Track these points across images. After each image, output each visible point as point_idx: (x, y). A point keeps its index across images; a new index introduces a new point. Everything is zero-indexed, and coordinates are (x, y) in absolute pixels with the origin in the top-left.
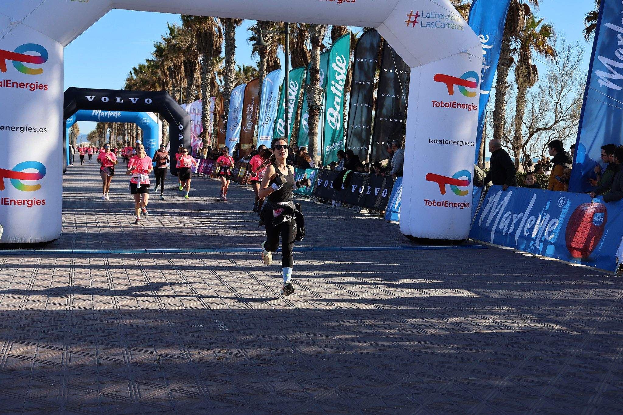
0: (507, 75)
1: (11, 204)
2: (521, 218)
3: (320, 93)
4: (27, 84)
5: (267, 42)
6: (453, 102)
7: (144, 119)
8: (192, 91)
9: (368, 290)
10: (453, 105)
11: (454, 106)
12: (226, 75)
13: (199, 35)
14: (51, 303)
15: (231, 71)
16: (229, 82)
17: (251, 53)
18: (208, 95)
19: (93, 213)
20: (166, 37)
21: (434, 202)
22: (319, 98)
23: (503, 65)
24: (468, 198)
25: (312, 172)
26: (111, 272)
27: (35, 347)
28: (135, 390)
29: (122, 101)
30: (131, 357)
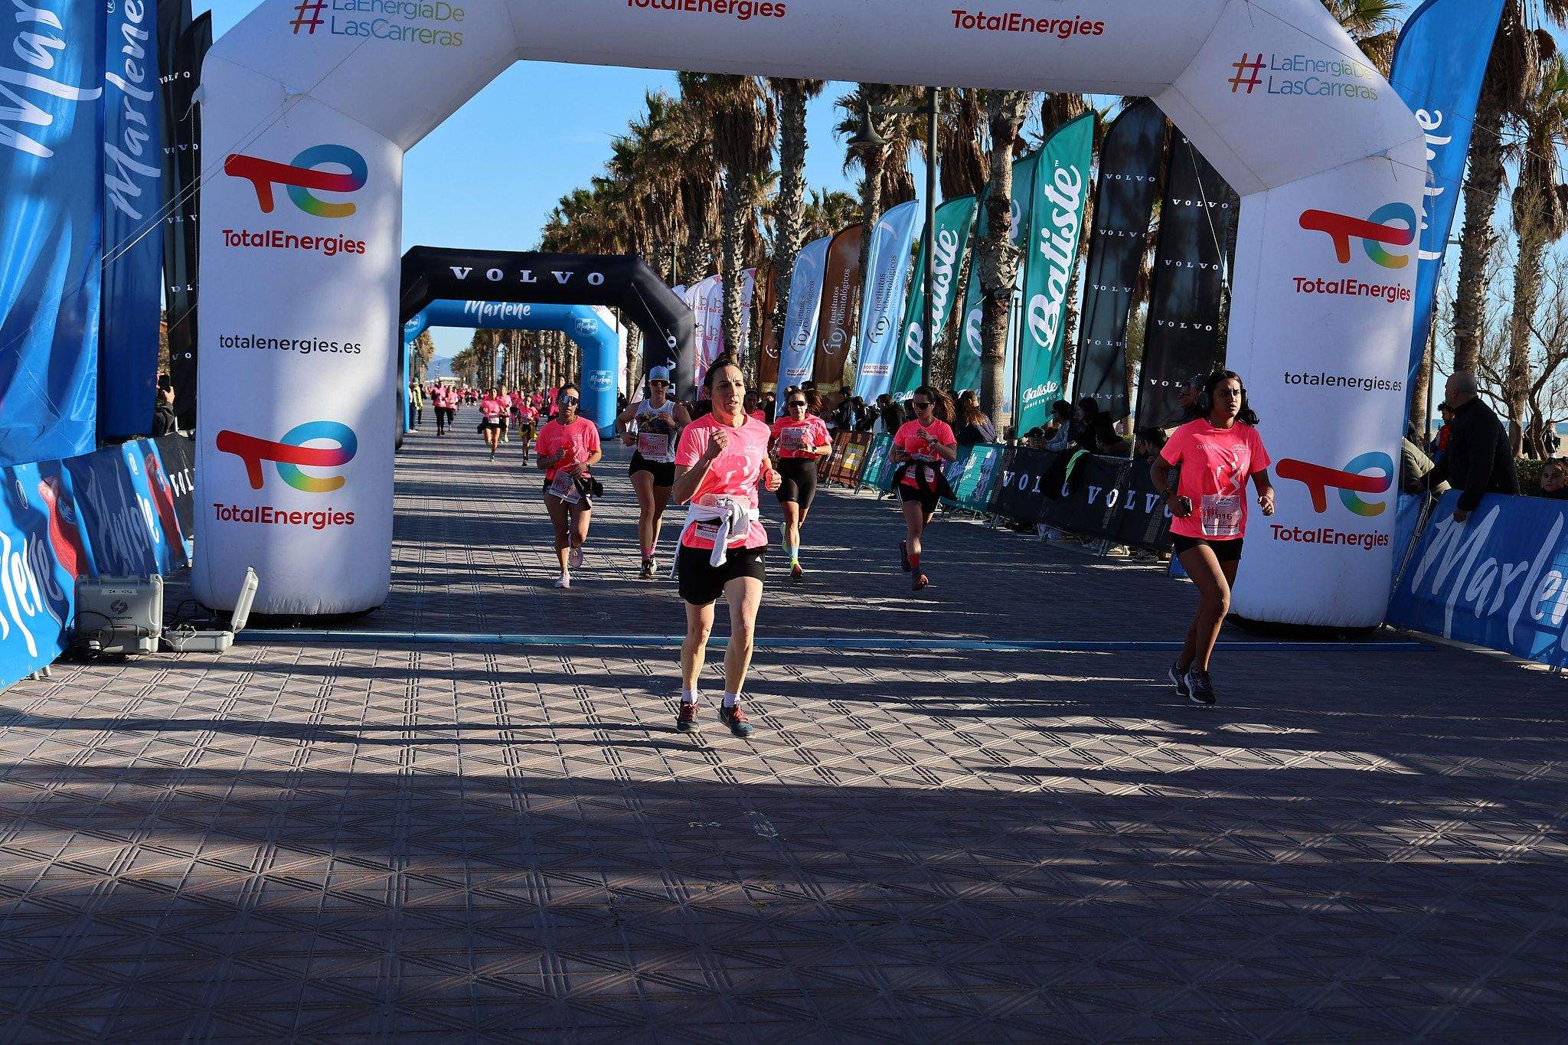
0: (1491, 212)
1: (276, 522)
2: (1524, 575)
3: (1011, 258)
4: (318, 240)
5: (882, 133)
6: (1349, 281)
7: (584, 320)
8: (699, 254)
9: (1125, 747)
10: (1349, 287)
11: (1351, 290)
12: (782, 214)
13: (719, 120)
14: (363, 758)
15: (793, 206)
16: (790, 233)
17: (843, 160)
18: (738, 264)
19: (463, 546)
20: (641, 124)
21: (1296, 531)
22: (1008, 269)
23: (1482, 185)
24: (1384, 523)
25: (989, 454)
26: (502, 688)
27: (327, 860)
28: (555, 971)
29: (535, 280)
30: (548, 892)
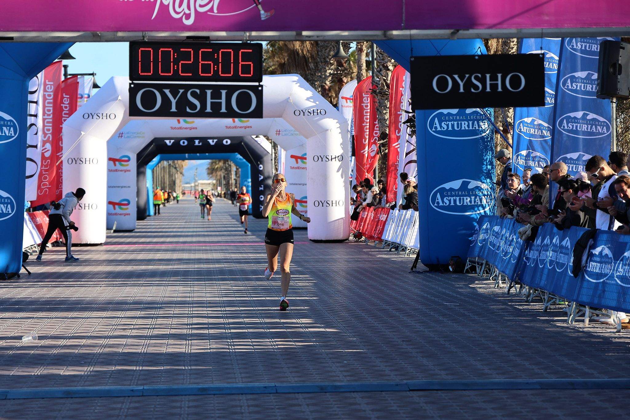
4: (123, 170)
6: (298, 167)
29: (201, 144)
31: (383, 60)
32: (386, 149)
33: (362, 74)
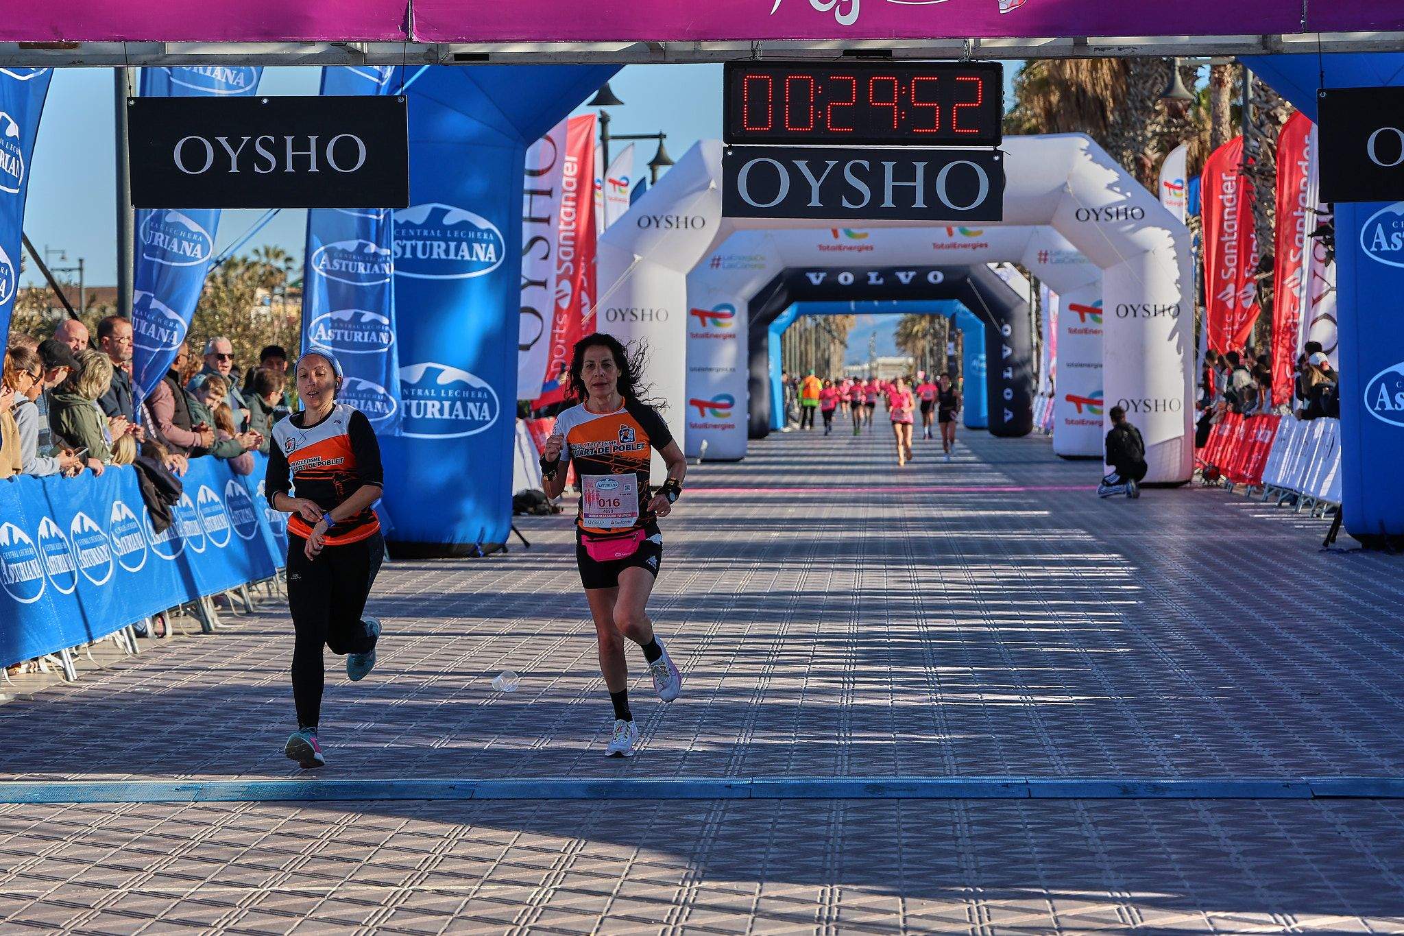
4: (719, 334)
21: (1072, 421)
29: (881, 281)
31: (1267, 102)
32: (1271, 292)
33: (1222, 134)
